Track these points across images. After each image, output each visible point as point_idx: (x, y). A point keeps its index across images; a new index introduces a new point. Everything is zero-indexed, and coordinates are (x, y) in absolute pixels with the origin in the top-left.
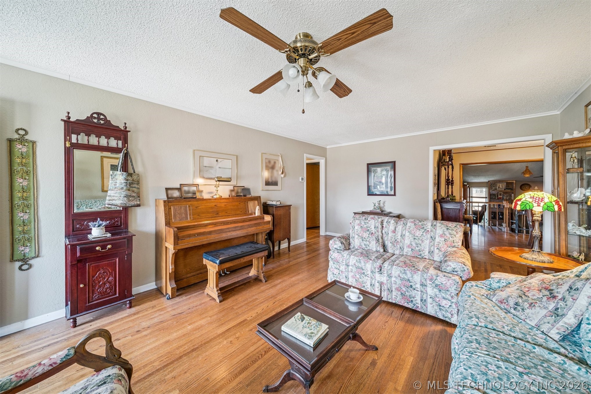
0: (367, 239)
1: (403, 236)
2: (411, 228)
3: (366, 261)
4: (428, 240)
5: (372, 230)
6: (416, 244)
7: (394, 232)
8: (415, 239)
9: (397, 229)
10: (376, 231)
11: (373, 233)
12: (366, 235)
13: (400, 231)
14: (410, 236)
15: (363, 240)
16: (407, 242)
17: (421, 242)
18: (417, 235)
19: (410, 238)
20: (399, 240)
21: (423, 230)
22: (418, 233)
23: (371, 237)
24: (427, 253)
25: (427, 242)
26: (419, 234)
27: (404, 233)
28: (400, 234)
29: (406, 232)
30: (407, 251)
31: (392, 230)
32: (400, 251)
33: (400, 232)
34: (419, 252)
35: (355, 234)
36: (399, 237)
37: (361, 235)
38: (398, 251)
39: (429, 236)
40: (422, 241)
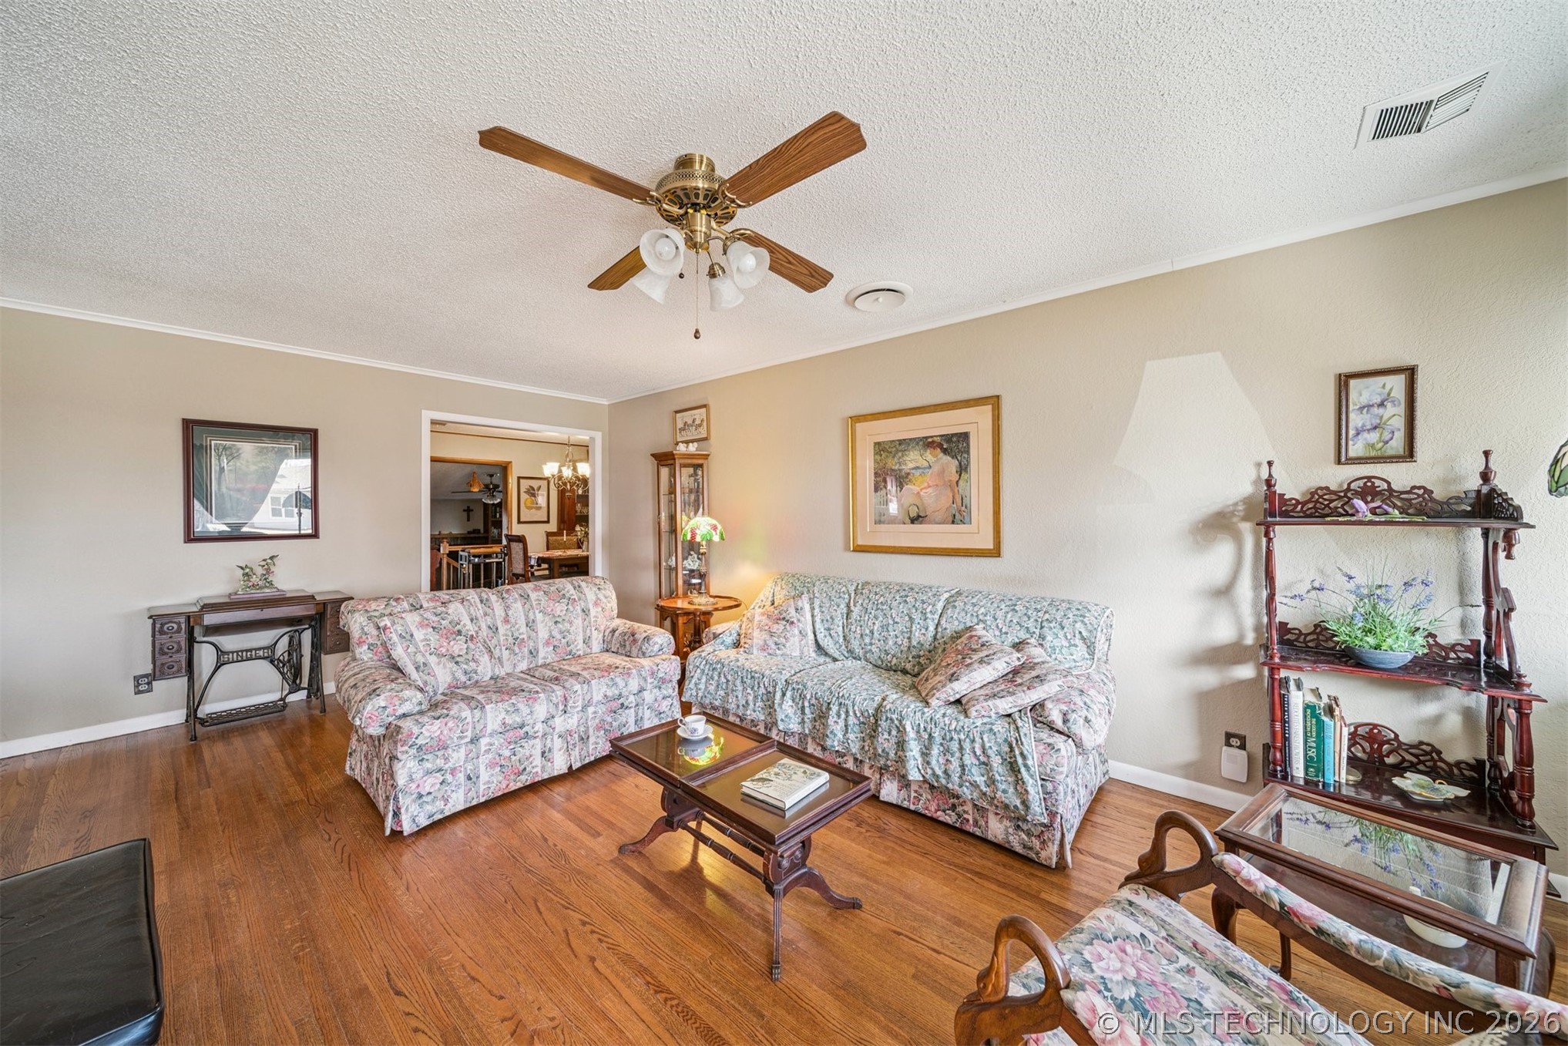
0: (467, 657)
1: (530, 624)
2: (543, 602)
3: (530, 702)
4: (580, 618)
5: (467, 628)
6: (561, 632)
7: (506, 621)
8: (556, 622)
9: (510, 613)
10: (477, 629)
11: (472, 636)
12: (458, 647)
13: (522, 614)
14: (547, 618)
15: (457, 663)
16: (543, 634)
17: (567, 625)
18: (558, 613)
19: (546, 625)
20: (525, 636)
21: (566, 601)
22: (559, 608)
23: (473, 647)
24: (581, 645)
25: (578, 622)
26: (562, 611)
27: (532, 617)
28: (522, 622)
29: (534, 613)
30: (545, 654)
31: (502, 619)
32: (531, 659)
33: (523, 618)
34: (568, 646)
35: (423, 655)
36: (523, 629)
37: (444, 650)
38: (525, 662)
39: (579, 609)
40: (571, 623)
